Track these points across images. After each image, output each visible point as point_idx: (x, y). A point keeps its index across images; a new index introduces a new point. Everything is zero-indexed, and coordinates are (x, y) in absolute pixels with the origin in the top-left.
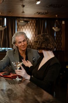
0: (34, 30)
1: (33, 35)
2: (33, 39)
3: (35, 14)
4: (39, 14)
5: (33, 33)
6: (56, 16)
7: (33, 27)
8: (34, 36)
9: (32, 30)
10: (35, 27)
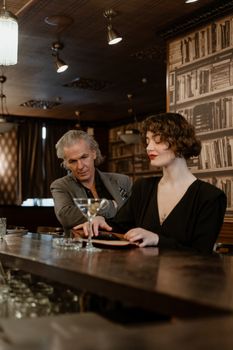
0: (13, 150)
1: (10, 164)
2: (10, 173)
3: (22, 105)
4: (32, 106)
5: (10, 157)
6: (77, 113)
7: (10, 142)
8: (13, 165)
9: (6, 149)
10: (16, 142)
